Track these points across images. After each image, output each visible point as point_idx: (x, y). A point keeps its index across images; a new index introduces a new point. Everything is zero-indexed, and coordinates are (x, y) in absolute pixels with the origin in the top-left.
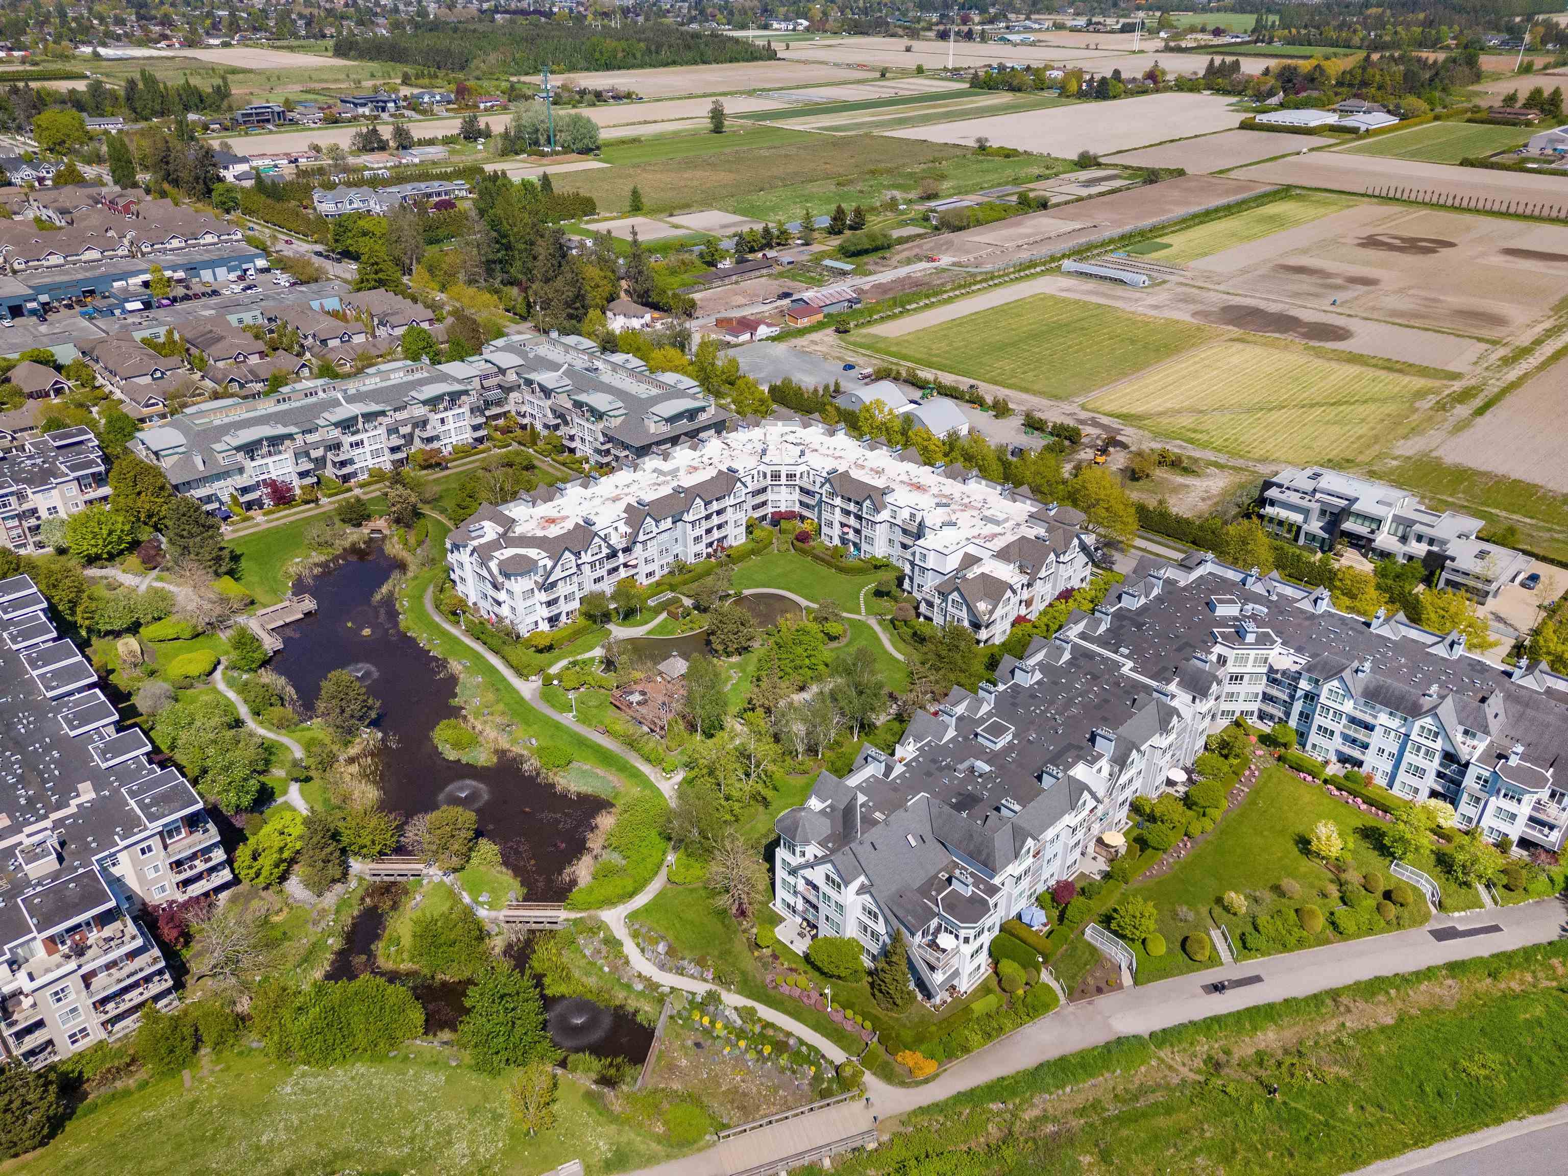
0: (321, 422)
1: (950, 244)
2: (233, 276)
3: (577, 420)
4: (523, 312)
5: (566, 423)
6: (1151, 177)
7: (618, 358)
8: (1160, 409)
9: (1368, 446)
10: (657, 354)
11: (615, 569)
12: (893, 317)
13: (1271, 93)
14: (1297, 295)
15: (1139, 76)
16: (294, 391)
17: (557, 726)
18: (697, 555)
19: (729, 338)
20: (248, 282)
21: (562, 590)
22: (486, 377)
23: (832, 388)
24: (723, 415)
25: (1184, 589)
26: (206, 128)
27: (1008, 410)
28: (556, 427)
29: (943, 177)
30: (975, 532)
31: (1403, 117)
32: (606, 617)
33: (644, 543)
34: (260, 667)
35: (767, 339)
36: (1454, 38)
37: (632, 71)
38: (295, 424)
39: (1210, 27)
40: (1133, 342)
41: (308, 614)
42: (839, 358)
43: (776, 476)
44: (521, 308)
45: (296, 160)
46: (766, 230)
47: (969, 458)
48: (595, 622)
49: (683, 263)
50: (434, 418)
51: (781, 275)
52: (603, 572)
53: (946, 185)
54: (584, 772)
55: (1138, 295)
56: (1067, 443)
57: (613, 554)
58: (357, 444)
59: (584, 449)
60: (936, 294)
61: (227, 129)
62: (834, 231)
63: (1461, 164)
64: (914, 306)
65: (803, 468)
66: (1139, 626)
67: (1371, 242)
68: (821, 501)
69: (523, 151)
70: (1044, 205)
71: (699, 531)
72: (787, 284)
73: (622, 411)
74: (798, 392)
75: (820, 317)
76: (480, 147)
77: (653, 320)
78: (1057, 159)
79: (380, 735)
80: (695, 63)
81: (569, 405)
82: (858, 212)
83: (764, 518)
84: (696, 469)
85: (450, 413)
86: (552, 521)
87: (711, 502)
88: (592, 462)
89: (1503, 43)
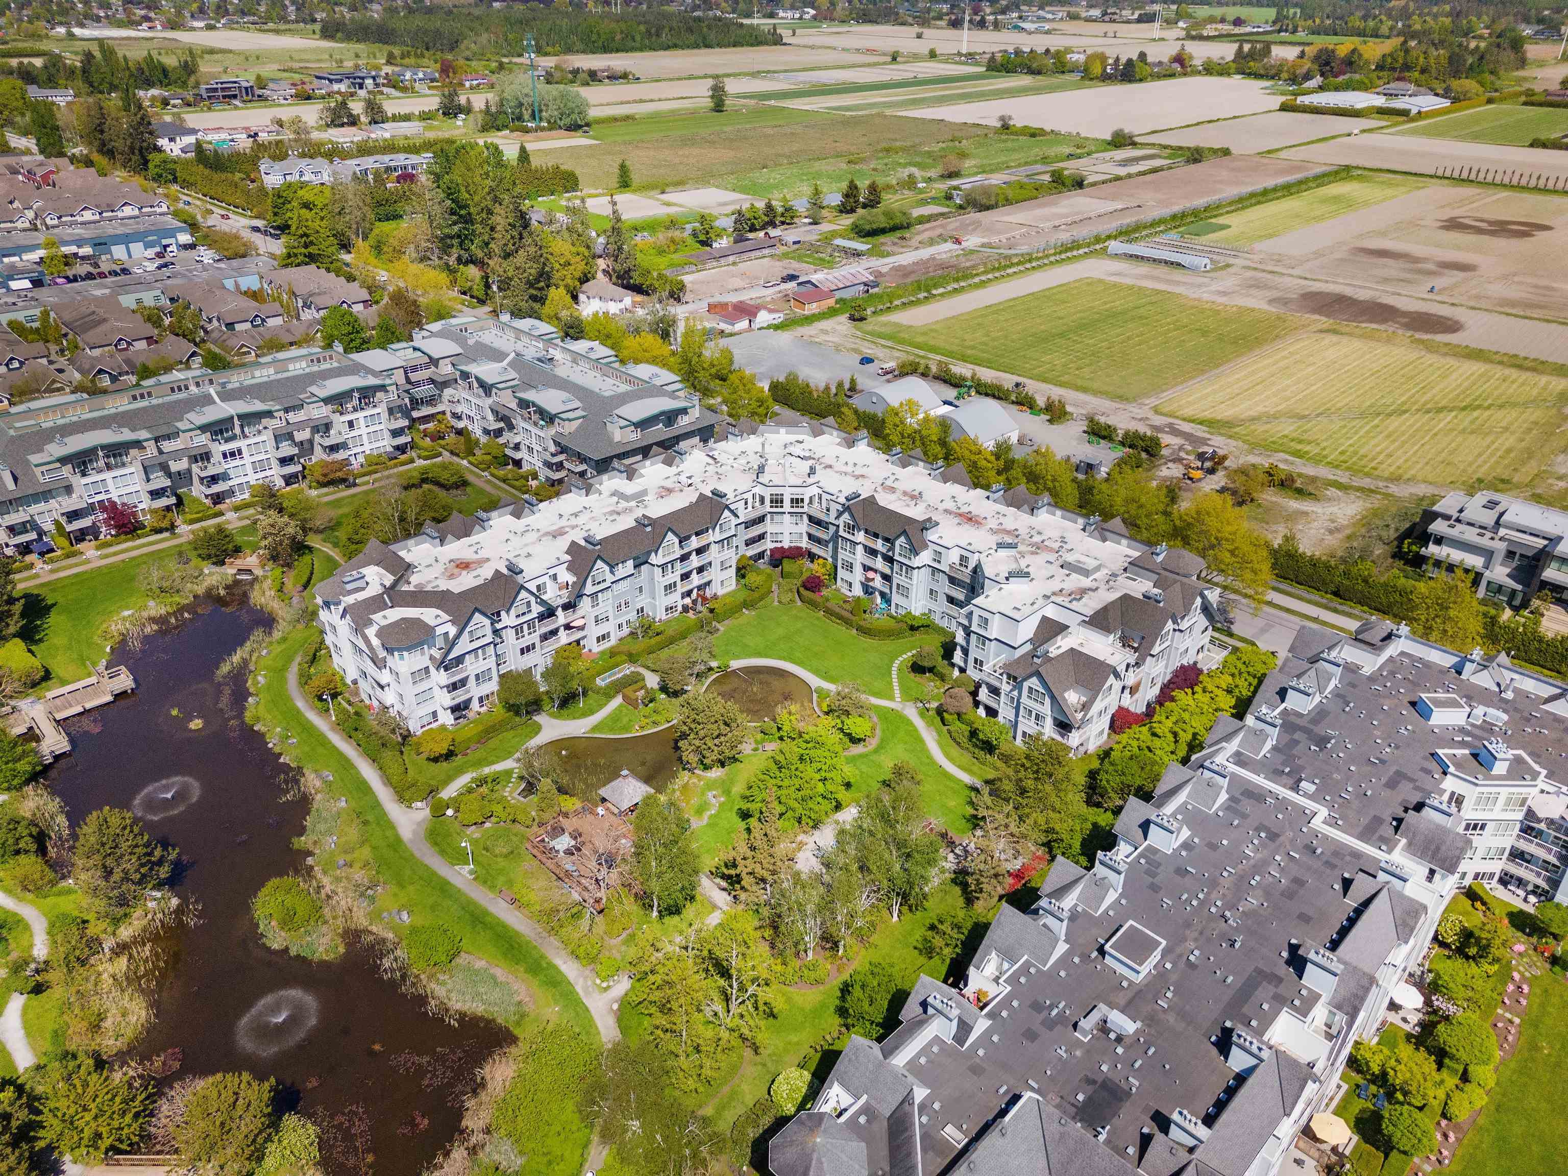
0: (181, 425)
1: (977, 225)
2: (151, 253)
3: (523, 424)
4: (481, 294)
5: (511, 427)
6: (1195, 156)
7: (581, 346)
8: (1252, 413)
9: (1523, 463)
10: (631, 343)
11: (554, 632)
12: (918, 302)
13: (1308, 77)
14: (1386, 280)
15: (1165, 60)
16: (159, 384)
17: (444, 888)
18: (669, 609)
19: (723, 326)
20: (167, 259)
21: (472, 667)
22: (415, 369)
23: (847, 386)
24: (710, 419)
25: (1371, 679)
26: (165, 103)
27: (1066, 413)
28: (499, 433)
29: (963, 155)
30: (1055, 585)
31: (1455, 100)
32: (535, 706)
33: (594, 596)
34: (27, 782)
35: (769, 327)
36: (1487, 28)
37: (630, 54)
38: (148, 428)
39: (1230, 18)
40: (1205, 333)
41: (120, 696)
42: (855, 351)
43: (777, 501)
44: (479, 291)
45: (256, 134)
46: (769, 207)
47: (1033, 477)
48: (517, 713)
49: (673, 241)
50: (340, 421)
51: (785, 256)
52: (535, 638)
53: (968, 163)
54: (477, 972)
55: (1200, 280)
56: (1144, 455)
57: (550, 613)
58: (232, 454)
59: (532, 461)
60: (965, 278)
61: (189, 105)
62: (845, 209)
63: (1532, 145)
64: (941, 290)
65: (814, 491)
66: (1322, 742)
67: (1453, 225)
68: (836, 536)
69: (506, 127)
70: (1079, 184)
71: (674, 576)
72: (794, 266)
73: (580, 413)
74: (806, 389)
75: (831, 302)
76: (459, 123)
77: (634, 304)
78: (1087, 139)
79: (175, 902)
80: (696, 46)
81: (513, 405)
82: (873, 188)
83: (761, 555)
84: (670, 491)
85: (360, 415)
86: (465, 566)
87: (688, 538)
88: (542, 478)
89: (1537, 33)
